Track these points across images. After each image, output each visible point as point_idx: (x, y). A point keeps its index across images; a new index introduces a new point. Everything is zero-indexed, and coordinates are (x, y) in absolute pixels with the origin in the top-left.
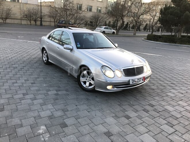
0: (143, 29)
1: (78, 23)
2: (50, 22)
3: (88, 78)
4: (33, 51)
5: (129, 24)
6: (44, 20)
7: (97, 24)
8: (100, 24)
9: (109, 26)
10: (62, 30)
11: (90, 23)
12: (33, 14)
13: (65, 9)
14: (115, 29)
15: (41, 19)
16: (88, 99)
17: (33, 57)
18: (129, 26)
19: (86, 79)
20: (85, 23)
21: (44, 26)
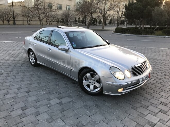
0: (109, 23)
1: (50, 20)
2: (23, 21)
3: (92, 81)
4: (14, 52)
5: (97, 20)
6: (17, 19)
7: (68, 21)
8: (71, 21)
9: (79, 22)
10: (52, 30)
11: (61, 21)
12: (6, 14)
13: (37, 8)
14: (85, 24)
15: (14, 18)
16: (97, 106)
17: (17, 59)
18: (96, 21)
19: (90, 82)
20: (57, 20)
21: (18, 25)
